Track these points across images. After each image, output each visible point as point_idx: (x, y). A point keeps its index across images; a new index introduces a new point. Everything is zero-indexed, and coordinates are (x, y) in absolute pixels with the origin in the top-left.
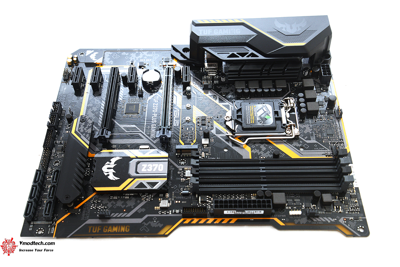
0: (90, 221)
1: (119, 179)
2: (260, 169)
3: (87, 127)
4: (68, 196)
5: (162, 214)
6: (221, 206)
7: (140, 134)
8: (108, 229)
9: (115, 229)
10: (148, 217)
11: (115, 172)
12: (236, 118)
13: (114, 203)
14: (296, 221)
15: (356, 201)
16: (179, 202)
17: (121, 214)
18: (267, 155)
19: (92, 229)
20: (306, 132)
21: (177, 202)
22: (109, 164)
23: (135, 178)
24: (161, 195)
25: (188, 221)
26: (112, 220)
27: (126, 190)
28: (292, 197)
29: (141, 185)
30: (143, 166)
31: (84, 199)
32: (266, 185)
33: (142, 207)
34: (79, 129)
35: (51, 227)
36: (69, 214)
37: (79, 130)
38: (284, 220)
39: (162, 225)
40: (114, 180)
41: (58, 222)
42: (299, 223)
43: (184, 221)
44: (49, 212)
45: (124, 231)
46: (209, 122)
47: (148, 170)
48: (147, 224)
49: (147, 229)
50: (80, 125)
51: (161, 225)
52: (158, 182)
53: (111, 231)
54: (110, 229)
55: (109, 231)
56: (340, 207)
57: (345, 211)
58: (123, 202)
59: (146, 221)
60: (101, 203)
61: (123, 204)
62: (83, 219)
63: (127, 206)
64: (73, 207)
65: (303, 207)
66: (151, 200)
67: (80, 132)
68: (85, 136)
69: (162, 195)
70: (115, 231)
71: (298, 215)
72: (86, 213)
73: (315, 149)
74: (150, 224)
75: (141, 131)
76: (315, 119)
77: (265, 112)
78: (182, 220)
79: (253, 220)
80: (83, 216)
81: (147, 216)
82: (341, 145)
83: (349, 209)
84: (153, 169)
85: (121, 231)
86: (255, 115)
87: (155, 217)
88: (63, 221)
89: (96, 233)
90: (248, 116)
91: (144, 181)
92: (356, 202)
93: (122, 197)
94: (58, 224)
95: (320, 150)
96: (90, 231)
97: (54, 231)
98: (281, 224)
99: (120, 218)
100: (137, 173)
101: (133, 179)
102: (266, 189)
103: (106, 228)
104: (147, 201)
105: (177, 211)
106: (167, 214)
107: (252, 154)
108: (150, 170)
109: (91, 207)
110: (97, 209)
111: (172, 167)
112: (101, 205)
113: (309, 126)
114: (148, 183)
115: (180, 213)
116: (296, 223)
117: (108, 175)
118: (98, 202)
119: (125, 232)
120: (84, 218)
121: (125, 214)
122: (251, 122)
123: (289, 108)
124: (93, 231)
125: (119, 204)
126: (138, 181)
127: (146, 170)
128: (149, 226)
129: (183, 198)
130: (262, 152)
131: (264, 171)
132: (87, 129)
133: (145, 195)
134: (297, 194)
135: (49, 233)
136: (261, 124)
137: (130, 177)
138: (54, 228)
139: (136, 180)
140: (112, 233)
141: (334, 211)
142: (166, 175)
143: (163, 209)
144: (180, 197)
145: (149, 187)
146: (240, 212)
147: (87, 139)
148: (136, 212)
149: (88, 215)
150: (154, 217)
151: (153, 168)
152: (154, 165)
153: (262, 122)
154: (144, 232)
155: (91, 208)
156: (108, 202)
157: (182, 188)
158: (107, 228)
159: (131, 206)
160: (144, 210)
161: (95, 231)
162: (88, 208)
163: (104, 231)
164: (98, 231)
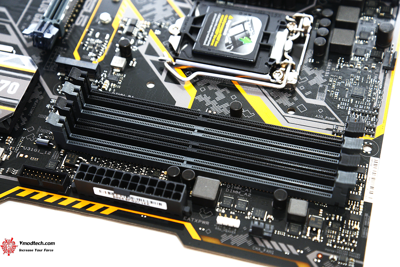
2: (193, 130)
6: (89, 178)
7: (7, 25)
12: (187, 31)
14: (225, 238)
15: (358, 227)
16: (26, 156)
18: (222, 108)
20: (312, 83)
28: (237, 192)
32: (192, 160)
38: (204, 229)
42: (229, 241)
46: (141, 32)
56: (319, 231)
57: (326, 240)
65: (247, 215)
71: (233, 228)
73: (317, 116)
75: (11, 21)
76: (341, 62)
77: (245, 31)
78: (16, 189)
79: (145, 217)
82: (371, 119)
83: (336, 240)
86: (224, 34)
90: (211, 31)
92: (356, 230)
95: (326, 120)
98: (195, 235)
102: (190, 166)
107: (196, 101)
111: (40, 95)
113: (324, 74)
116: (223, 241)
122: (212, 44)
123: (296, 33)
129: (36, 150)
130: (214, 103)
131: (200, 135)
134: (247, 190)
136: (228, 51)
141: (305, 234)
142: (17, 103)
146: (123, 196)
152: (2, 81)
153: (232, 47)
157: (41, 134)
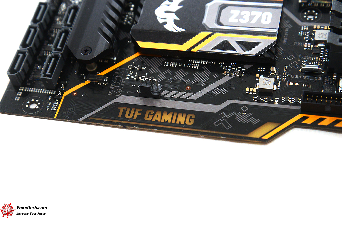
0: (123, 99)
1: (184, 30)
4: (88, 49)
5: (259, 101)
8: (154, 115)
9: (167, 118)
10: (232, 104)
11: (179, 19)
13: (171, 74)
16: (297, 84)
17: (181, 93)
19: (124, 112)
21: (291, 84)
22: (168, 5)
23: (214, 31)
24: (261, 69)
25: (311, 119)
26: (162, 101)
27: (195, 51)
29: (226, 45)
30: (231, 12)
31: (117, 62)
33: (221, 86)
35: (53, 99)
36: (87, 82)
39: (258, 121)
40: (175, 31)
41: (66, 94)
43: (304, 118)
44: (51, 71)
45: (182, 123)
47: (242, 21)
48: (228, 116)
49: (227, 125)
51: (255, 122)
52: (258, 43)
53: (159, 120)
54: (157, 117)
58: (187, 73)
59: (226, 110)
60: (147, 70)
61: (186, 78)
62: (110, 93)
63: (193, 82)
64: (95, 73)
66: (240, 76)
69: (263, 70)
70: (166, 121)
72: (117, 84)
74: (234, 117)
78: (299, 117)
81: (229, 102)
84: (250, 20)
85: (178, 122)
87: (246, 105)
88: (75, 94)
89: (132, 120)
91: (231, 38)
93: (186, 66)
94: (65, 97)
96: (120, 116)
97: (57, 107)
99: (179, 99)
100: (219, 23)
101: (210, 33)
103: (150, 114)
104: (233, 77)
105: (292, 100)
106: (269, 102)
108: (244, 21)
109: (128, 77)
110: (137, 79)
111: (288, 24)
112: (145, 75)
114: (239, 43)
115: (296, 104)
117: (165, 23)
118: (140, 70)
119: (185, 125)
121: (189, 94)
124: (127, 116)
125: (180, 76)
126: (219, 38)
127: (236, 21)
128: (233, 120)
129: (304, 77)
133: (230, 67)
135: (47, 109)
137: (204, 29)
138: (59, 103)
139: (217, 35)
140: (160, 123)
142: (276, 31)
143: (263, 93)
144: (299, 76)
145: (239, 50)
148: (210, 94)
149: (121, 88)
150: (244, 105)
151: (252, 17)
152: (253, 13)
154: (221, 129)
155: (128, 78)
156: (160, 71)
157: (304, 61)
158: (152, 114)
159: (200, 83)
160: (224, 91)
161: (129, 115)
162: (122, 77)
163: (146, 118)
164: (135, 117)
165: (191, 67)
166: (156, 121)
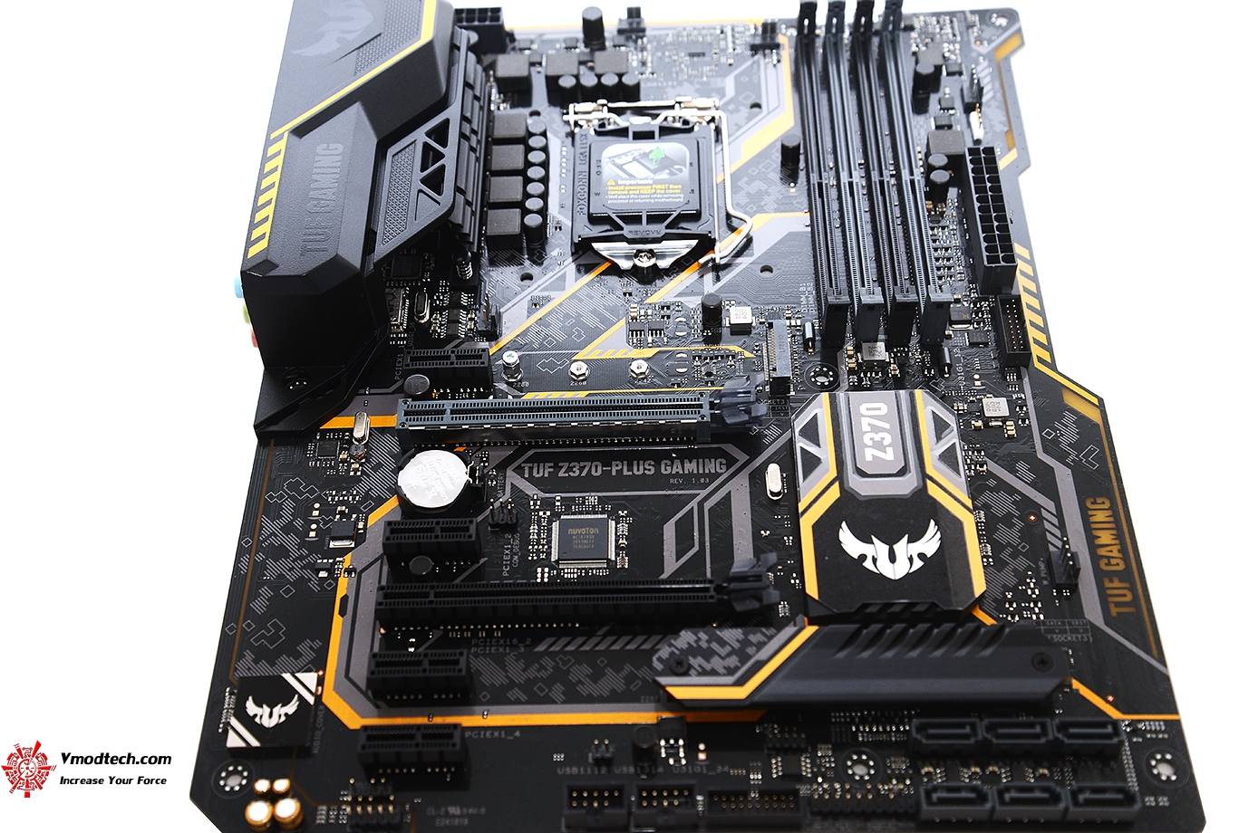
0: (1093, 614)
1: (932, 523)
3: (715, 646)
4: (1038, 660)
7: (708, 505)
8: (1109, 558)
9: (1105, 537)
10: (1046, 452)
11: (907, 536)
13: (1010, 549)
17: (1047, 526)
19: (1118, 604)
21: (978, 383)
22: (874, 560)
23: (925, 476)
26: (1073, 549)
29: (948, 457)
30: (871, 459)
33: (1013, 471)
34: (724, 675)
36: (1076, 684)
37: (730, 671)
39: (1066, 413)
43: (1039, 359)
45: (1110, 513)
47: (887, 442)
48: (1073, 454)
49: (1090, 452)
50: (704, 673)
51: (1069, 418)
52: (933, 412)
53: (1116, 547)
54: (1111, 551)
55: (1115, 554)
59: (1062, 457)
60: (1013, 589)
62: (1088, 637)
63: (1017, 513)
67: (737, 668)
68: (760, 646)
70: (1112, 537)
72: (1063, 632)
74: (1070, 445)
75: (694, 504)
77: (635, 160)
80: (1077, 638)
81: (1041, 456)
84: (884, 430)
85: (1111, 519)
86: (651, 182)
87: (1040, 433)
88: (1111, 698)
89: (1133, 589)
90: (650, 198)
91: (932, 450)
93: (983, 530)
94: (1124, 713)
96: (1132, 610)
97: (1154, 720)
98: (1013, 155)
99: (1062, 528)
100: (904, 471)
101: (929, 482)
103: (1109, 564)
104: (985, 459)
108: (888, 439)
109: (1038, 618)
110: (1039, 600)
112: (1026, 590)
114: (939, 438)
117: (921, 556)
118: (1014, 600)
119: (1113, 508)
120: (1086, 631)
121: (1044, 513)
124: (1129, 598)
125: (1009, 535)
126: (935, 468)
127: (890, 450)
128: (1077, 446)
132: (723, 643)
135: (1166, 736)
136: (685, 171)
138: (1144, 721)
139: (930, 471)
140: (1122, 546)
144: (959, 376)
145: (954, 438)
147: (770, 638)
148: (1033, 485)
149: (1070, 624)
150: (1042, 436)
151: (875, 429)
152: (866, 428)
153: (676, 167)
154: (1101, 458)
155: (1042, 617)
157: (926, 373)
158: (1109, 561)
159: (1015, 503)
160: (1022, 466)
161: (1125, 595)
162: (1042, 628)
163: (1122, 567)
164: (1127, 585)
165: (983, 522)
166: (1119, 551)
